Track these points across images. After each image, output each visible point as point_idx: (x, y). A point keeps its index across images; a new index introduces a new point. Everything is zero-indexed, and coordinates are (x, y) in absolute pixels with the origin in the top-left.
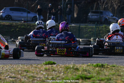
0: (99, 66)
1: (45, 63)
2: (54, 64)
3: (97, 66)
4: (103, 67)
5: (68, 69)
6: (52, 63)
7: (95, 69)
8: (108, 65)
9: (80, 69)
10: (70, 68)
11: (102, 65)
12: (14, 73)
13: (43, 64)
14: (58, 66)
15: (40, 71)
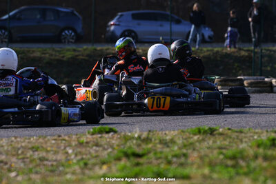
0: (202, 131)
1: (92, 130)
2: (111, 131)
3: (199, 132)
4: (211, 134)
5: (128, 140)
6: (107, 130)
8: (229, 129)
9: (153, 140)
10: (133, 138)
11: (210, 129)
12: (7, 153)
13: (87, 133)
14: (116, 135)
15: (65, 148)
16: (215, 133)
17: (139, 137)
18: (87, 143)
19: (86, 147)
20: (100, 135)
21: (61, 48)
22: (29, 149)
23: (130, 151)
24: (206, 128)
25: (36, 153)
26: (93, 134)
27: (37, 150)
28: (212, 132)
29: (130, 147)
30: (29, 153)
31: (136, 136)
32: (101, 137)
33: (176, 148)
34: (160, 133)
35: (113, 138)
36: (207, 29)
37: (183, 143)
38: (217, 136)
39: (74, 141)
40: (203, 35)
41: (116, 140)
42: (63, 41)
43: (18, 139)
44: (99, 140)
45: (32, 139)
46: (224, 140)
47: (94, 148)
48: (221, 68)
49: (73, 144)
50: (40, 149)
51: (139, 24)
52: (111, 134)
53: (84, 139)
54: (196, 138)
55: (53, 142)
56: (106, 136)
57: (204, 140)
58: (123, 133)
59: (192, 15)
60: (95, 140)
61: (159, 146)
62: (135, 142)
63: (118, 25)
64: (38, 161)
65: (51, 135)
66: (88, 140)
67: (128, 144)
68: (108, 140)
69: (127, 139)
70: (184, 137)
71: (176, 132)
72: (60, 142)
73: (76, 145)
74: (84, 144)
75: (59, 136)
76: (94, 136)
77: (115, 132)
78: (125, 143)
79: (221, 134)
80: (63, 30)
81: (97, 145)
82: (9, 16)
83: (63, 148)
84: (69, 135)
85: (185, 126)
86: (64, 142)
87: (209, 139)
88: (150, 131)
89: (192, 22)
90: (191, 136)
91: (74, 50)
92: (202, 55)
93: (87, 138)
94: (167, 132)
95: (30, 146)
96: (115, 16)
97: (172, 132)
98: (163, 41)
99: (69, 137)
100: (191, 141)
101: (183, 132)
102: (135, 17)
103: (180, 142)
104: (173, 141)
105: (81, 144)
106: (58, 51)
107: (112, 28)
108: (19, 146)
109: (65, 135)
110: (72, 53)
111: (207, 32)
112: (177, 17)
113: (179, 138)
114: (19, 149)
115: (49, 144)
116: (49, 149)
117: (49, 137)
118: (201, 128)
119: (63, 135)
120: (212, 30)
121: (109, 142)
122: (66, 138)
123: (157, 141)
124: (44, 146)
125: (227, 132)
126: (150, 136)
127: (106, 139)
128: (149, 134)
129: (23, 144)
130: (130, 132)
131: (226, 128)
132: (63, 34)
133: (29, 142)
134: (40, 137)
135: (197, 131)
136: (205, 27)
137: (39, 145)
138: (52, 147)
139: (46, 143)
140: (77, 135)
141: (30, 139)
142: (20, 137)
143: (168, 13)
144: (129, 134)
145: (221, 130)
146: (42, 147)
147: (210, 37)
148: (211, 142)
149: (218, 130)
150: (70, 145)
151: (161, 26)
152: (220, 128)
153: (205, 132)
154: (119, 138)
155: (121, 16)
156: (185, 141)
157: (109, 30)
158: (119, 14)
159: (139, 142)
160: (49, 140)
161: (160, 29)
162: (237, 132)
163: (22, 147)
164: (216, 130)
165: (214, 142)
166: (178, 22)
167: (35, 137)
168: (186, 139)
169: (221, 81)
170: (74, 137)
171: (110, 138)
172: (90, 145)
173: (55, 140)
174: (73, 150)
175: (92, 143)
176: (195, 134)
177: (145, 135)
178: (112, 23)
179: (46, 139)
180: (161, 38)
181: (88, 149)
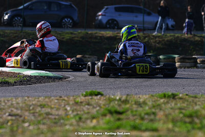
0: (167, 96)
1: (84, 93)
2: (99, 94)
3: (165, 96)
4: (173, 98)
6: (96, 93)
7: (157, 101)
8: (187, 95)
9: (130, 101)
10: (115, 100)
11: (173, 94)
12: (22, 109)
13: (81, 96)
14: (102, 97)
15: (65, 106)
16: (176, 97)
17: (120, 99)
18: (81, 102)
19: (80, 105)
20: (90, 97)
21: (61, 31)
22: (38, 106)
23: (113, 110)
24: (170, 94)
25: (43, 109)
26: (85, 96)
27: (44, 107)
28: (174, 96)
29: (113, 106)
30: (38, 109)
31: (118, 98)
32: (91, 99)
33: (147, 108)
34: (135, 96)
35: (100, 99)
36: (170, 20)
37: (152, 104)
38: (177, 100)
39: (72, 101)
40: (167, 25)
41: (103, 101)
42: (64, 26)
43: (30, 99)
44: (90, 100)
45: (40, 99)
46: (183, 103)
47: (86, 106)
48: (180, 49)
49: (71, 103)
50: (46, 106)
51: (120, 15)
52: (99, 97)
53: (79, 100)
54: (162, 101)
55: (56, 101)
56: (95, 97)
57: (168, 102)
58: (108, 96)
59: (159, 9)
60: (87, 100)
61: (134, 106)
62: (116, 102)
63: (105, 15)
64: (45, 115)
65: (54, 96)
66: (82, 100)
67: (112, 104)
68: (97, 101)
69: (110, 100)
70: (153, 100)
71: (147, 96)
72: (61, 101)
73: (73, 104)
74: (79, 104)
75: (61, 97)
76: (87, 98)
77: (102, 95)
78: (110, 103)
79: (181, 98)
80: (63, 18)
81: (88, 104)
82: (24, 7)
83: (63, 106)
84: (68, 96)
85: (154, 92)
86: (64, 101)
87: (172, 102)
88: (128, 95)
89: (160, 15)
90: (159, 99)
91: (72, 33)
92: (166, 39)
93: (81, 99)
94: (141, 96)
95: (39, 104)
96: (102, 8)
97: (144, 96)
98: (137, 28)
99: (68, 98)
100: (158, 103)
101: (153, 96)
102: (117, 10)
103: (150, 103)
104: (145, 103)
105: (76, 103)
106: (60, 34)
107: (100, 17)
108: (31, 104)
109: (65, 97)
110: (70, 35)
111: (171, 22)
112: (148, 10)
113: (149, 101)
114: (30, 106)
115: (53, 103)
116: (53, 106)
117: (53, 98)
118: (166, 93)
119: (63, 96)
120: (174, 21)
121: (97, 102)
122: (66, 98)
123: (133, 103)
124: (49, 104)
125: (185, 97)
126: (128, 98)
127: (95, 100)
128: (127, 97)
129: (34, 102)
130: (113, 95)
131: (185, 94)
132: (64, 21)
133: (38, 101)
134: (46, 97)
135: (163, 95)
136: (169, 19)
137: (46, 103)
138: (55, 105)
139: (51, 102)
140: (73, 96)
141: (39, 98)
142: (31, 97)
143: (142, 7)
144: (112, 97)
145: (181, 95)
146: (48, 105)
147: (172, 26)
148: (173, 104)
149: (179, 95)
150: (68, 104)
151: (136, 17)
152: (180, 94)
153: (169, 97)
154: (105, 100)
155: (107, 8)
156: (154, 103)
157: (98, 19)
158: (106, 7)
159: (120, 103)
160: (52, 100)
161: (135, 19)
162: (192, 97)
163: (33, 104)
164: (177, 95)
165: (176, 104)
166: (149, 14)
167: (42, 98)
168: (155, 101)
169: (179, 59)
170: (72, 98)
171: (98, 99)
172: (83, 104)
173: (57, 100)
174: (71, 108)
175: (85, 103)
176: (161, 98)
177: (124, 98)
178: (100, 13)
179: (51, 99)
180: (136, 26)
181: (82, 107)
